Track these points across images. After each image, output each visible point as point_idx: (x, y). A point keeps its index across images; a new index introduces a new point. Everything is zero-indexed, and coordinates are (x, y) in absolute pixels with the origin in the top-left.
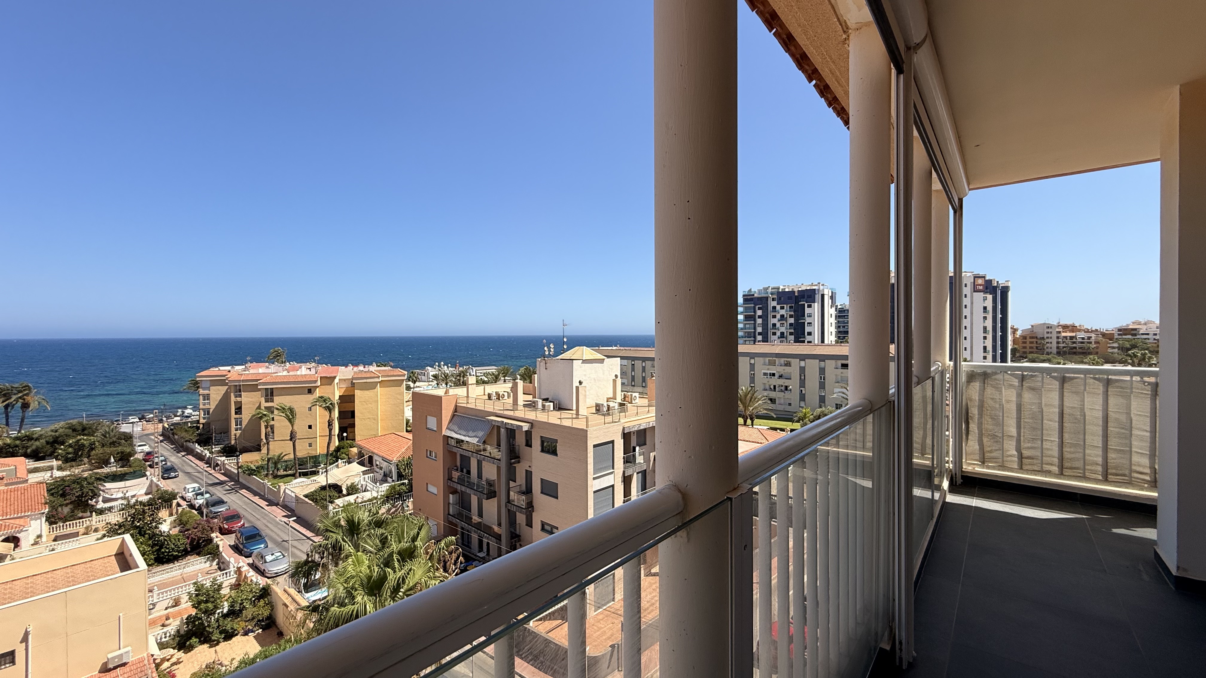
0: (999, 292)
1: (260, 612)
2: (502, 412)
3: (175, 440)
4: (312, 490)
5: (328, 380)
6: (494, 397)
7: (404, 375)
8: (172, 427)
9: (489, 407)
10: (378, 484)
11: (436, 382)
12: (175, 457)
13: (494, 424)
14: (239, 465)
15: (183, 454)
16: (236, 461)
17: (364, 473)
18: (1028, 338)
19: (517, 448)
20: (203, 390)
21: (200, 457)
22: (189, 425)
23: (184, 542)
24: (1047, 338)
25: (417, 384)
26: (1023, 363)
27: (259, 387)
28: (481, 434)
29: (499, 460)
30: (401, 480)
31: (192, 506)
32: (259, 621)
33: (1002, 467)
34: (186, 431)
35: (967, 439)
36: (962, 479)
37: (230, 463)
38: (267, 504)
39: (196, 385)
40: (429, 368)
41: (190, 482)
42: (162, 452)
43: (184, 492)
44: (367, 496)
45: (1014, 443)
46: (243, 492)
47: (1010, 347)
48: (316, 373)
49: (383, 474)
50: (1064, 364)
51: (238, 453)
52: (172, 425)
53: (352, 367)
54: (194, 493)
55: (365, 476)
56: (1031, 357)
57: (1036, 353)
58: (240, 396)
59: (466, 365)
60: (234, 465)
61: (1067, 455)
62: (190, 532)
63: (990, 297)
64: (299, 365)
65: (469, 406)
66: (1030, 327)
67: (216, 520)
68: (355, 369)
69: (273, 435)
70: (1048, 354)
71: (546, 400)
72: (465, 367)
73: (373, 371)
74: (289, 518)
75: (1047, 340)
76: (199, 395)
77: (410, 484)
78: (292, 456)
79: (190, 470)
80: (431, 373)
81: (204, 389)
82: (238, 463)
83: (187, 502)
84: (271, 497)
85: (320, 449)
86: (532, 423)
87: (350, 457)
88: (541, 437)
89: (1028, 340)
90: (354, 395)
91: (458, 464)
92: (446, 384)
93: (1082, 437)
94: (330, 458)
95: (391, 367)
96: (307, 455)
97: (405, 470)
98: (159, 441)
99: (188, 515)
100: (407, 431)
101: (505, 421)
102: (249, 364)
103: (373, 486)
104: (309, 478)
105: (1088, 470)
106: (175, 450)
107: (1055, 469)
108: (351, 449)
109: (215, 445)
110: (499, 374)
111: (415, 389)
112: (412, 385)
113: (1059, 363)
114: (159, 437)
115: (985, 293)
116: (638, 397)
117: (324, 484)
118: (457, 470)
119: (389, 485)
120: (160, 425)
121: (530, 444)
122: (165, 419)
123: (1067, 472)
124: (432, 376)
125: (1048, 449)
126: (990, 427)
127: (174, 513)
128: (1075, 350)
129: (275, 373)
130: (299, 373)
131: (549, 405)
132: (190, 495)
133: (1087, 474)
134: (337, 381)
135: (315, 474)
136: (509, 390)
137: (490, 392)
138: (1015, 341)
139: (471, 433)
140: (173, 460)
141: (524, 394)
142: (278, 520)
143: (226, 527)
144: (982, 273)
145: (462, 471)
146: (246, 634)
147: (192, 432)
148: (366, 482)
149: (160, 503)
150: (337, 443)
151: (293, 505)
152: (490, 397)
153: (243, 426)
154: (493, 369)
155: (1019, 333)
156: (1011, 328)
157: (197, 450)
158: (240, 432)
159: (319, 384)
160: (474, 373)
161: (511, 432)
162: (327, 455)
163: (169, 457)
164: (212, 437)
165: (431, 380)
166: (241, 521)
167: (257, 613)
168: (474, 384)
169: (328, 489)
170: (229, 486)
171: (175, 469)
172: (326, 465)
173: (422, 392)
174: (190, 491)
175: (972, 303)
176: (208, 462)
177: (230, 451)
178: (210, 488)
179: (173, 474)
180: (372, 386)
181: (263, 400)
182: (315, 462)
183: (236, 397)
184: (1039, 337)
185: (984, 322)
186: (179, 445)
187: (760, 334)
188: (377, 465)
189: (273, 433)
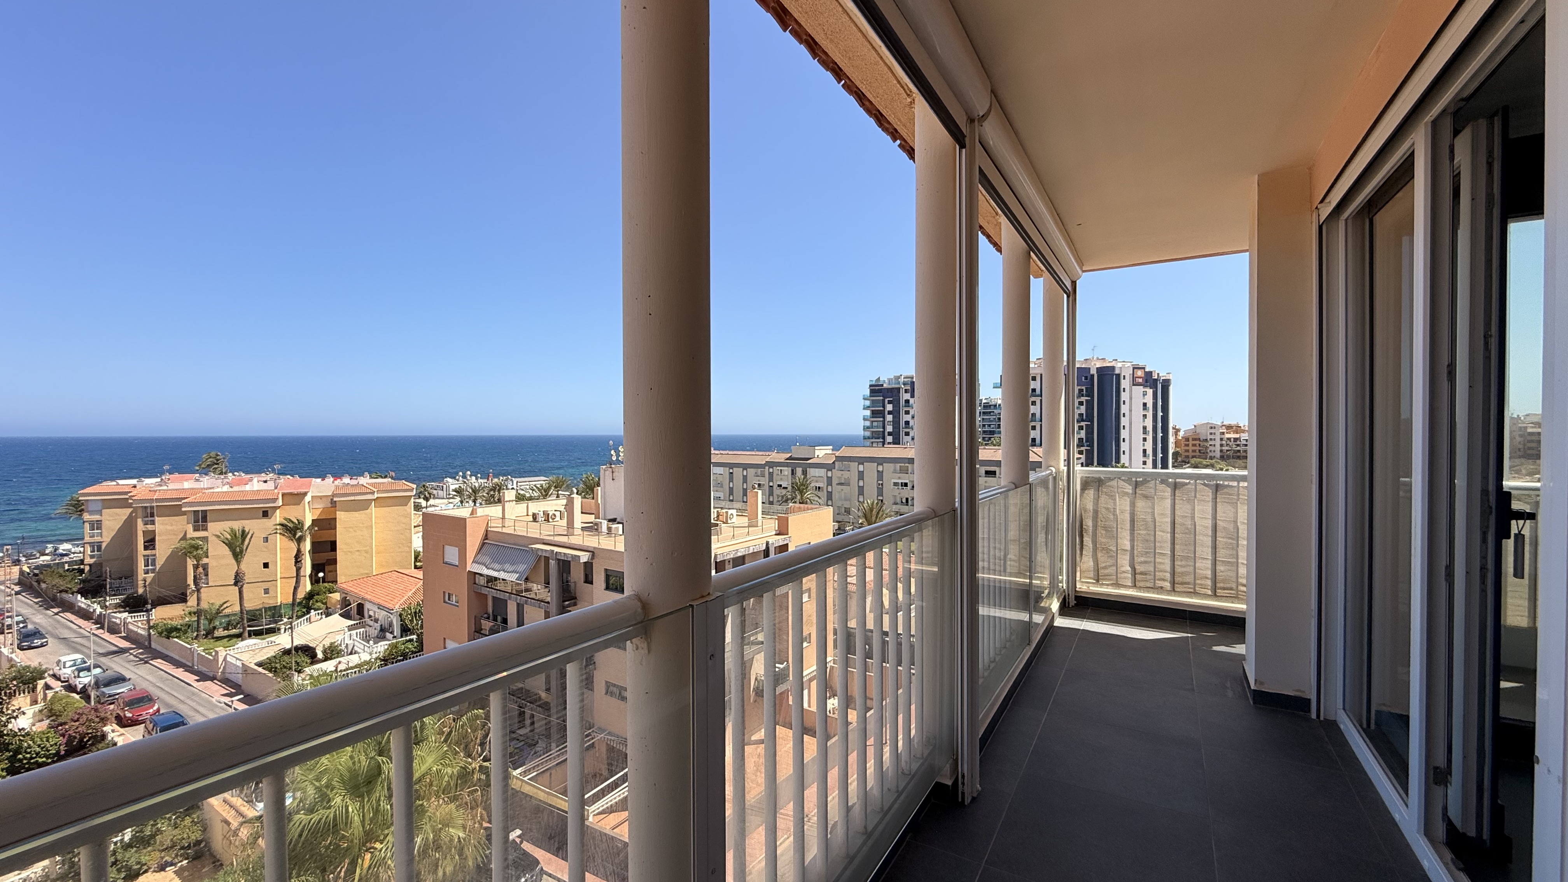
0: (1159, 386)
1: (185, 836)
2: (551, 538)
3: (42, 590)
4: (269, 656)
5: (295, 498)
6: (541, 518)
7: (412, 490)
8: (36, 571)
9: (534, 531)
10: (371, 642)
11: (458, 499)
12: (41, 616)
13: (540, 554)
14: (151, 624)
15: (56, 610)
16: (145, 618)
17: (351, 628)
18: (1190, 439)
19: (572, 585)
20: (90, 515)
21: (86, 615)
22: (67, 567)
23: (57, 742)
24: (1211, 439)
25: (431, 502)
26: (1185, 468)
27: (183, 509)
28: (522, 567)
29: (548, 603)
30: (406, 636)
31: (71, 688)
32: (182, 848)
33: (1117, 585)
34: (61, 576)
35: (1081, 554)
36: (1075, 600)
37: (136, 623)
38: (197, 678)
39: (78, 507)
40: (449, 479)
41: (68, 652)
42: (19, 609)
43: (58, 668)
44: (354, 660)
45: (1128, 558)
46: (159, 662)
47: (1171, 450)
48: (276, 488)
49: (379, 628)
50: (1227, 470)
51: (149, 607)
52: (37, 567)
53: (332, 479)
54: (75, 668)
55: (351, 632)
56: (1193, 462)
57: (1199, 457)
58: (153, 523)
59: (504, 475)
60: (142, 624)
61: (1178, 569)
62: (67, 727)
63: (1150, 392)
64: (249, 476)
65: (505, 530)
66: (1193, 427)
67: (112, 707)
68: (338, 482)
69: (207, 579)
70: (1211, 458)
71: (613, 520)
72: (501, 478)
73: (365, 484)
74: (231, 697)
75: (1211, 443)
76: (84, 522)
77: (420, 641)
78: (237, 608)
79: (66, 634)
80: (452, 487)
81: (91, 513)
82: (148, 621)
83: (62, 682)
84: (203, 669)
85: (282, 595)
86: (593, 552)
87: (329, 606)
88: (606, 570)
89: (1191, 442)
90: (336, 518)
91: (490, 610)
92: (475, 501)
93: (1192, 548)
94: (297, 609)
95: (392, 478)
96: (261, 606)
97: (412, 621)
98: (13, 592)
99: (64, 701)
100: (416, 567)
101: (556, 549)
102: (166, 477)
103: (364, 645)
104: (264, 639)
105: (1199, 584)
106: (41, 606)
107: (1167, 585)
108: (330, 595)
109: (110, 596)
110: (549, 488)
111: (429, 509)
112: (423, 503)
113: (1222, 469)
114: (13, 586)
115: (1145, 386)
116: (735, 516)
117: (288, 646)
118: (488, 618)
119: (388, 643)
120: (16, 570)
121: (590, 580)
122: (23, 559)
123: (1178, 588)
124: (454, 491)
125: (1161, 563)
126: (1104, 540)
127: (39, 700)
128: (1238, 454)
129: (211, 488)
130: (248, 488)
131: (617, 528)
132: (67, 672)
133: (1197, 589)
134: (308, 498)
135: (275, 632)
136: (562, 509)
137: (536, 512)
138: (1177, 443)
139: (507, 566)
140: (37, 621)
141: (582, 513)
142: (214, 700)
143: (129, 715)
144: (1141, 364)
145: (495, 619)
146: (162, 868)
147: (70, 578)
148: (354, 640)
149: (15, 686)
150: (309, 587)
151: (238, 678)
152: (535, 519)
153: (158, 567)
154: (541, 481)
155: (1181, 434)
156: (1173, 428)
157: (80, 604)
158: (153, 575)
159: (281, 504)
160: (515, 486)
161: (565, 565)
162: (293, 604)
163: (30, 616)
164: (106, 584)
165: (451, 496)
166: (154, 706)
167: (180, 837)
168: (512, 501)
169: (293, 652)
170: (135, 656)
171: (42, 635)
172: (292, 618)
173: (437, 513)
174: (67, 665)
175: (1131, 398)
176: (100, 622)
177: (135, 604)
178: (103, 660)
179: (37, 642)
180: (363, 506)
181: (190, 528)
182: (273, 616)
183: (146, 524)
184: (1201, 439)
185: (1144, 421)
186: (49, 598)
187: (890, 434)
188: (370, 616)
189: (207, 575)
